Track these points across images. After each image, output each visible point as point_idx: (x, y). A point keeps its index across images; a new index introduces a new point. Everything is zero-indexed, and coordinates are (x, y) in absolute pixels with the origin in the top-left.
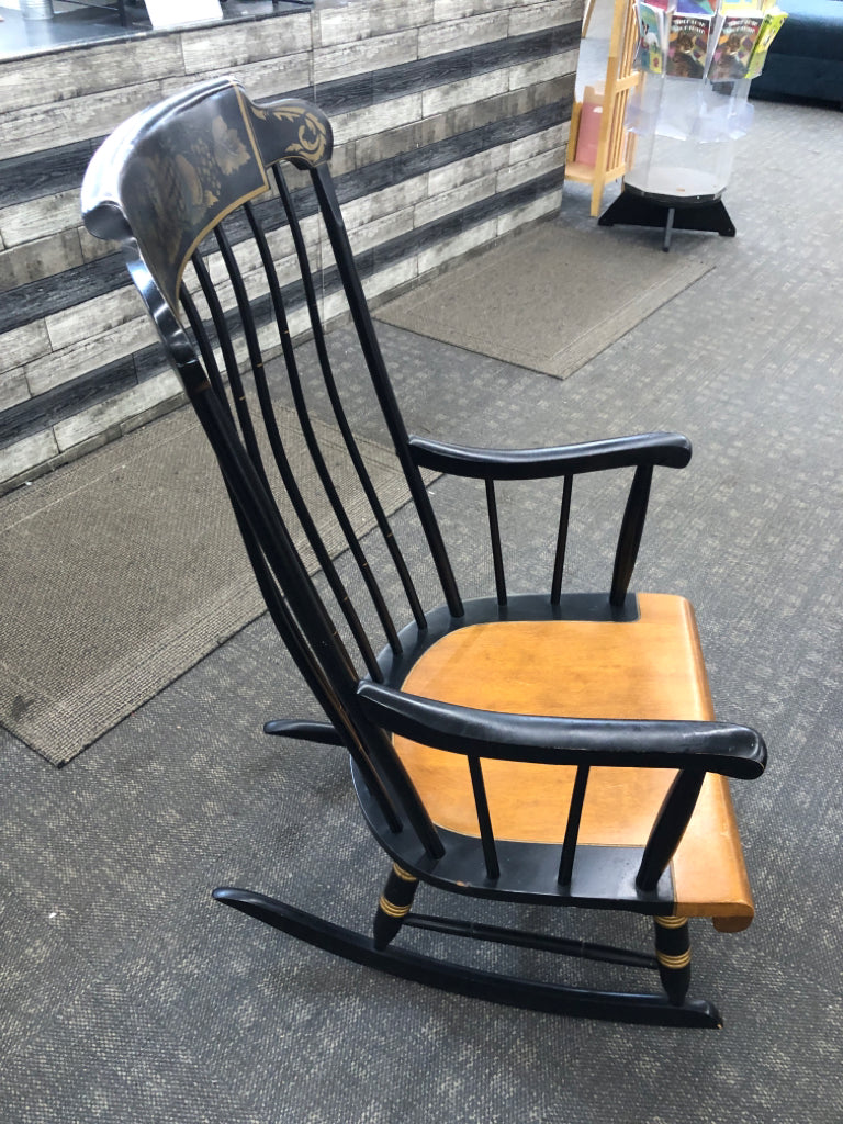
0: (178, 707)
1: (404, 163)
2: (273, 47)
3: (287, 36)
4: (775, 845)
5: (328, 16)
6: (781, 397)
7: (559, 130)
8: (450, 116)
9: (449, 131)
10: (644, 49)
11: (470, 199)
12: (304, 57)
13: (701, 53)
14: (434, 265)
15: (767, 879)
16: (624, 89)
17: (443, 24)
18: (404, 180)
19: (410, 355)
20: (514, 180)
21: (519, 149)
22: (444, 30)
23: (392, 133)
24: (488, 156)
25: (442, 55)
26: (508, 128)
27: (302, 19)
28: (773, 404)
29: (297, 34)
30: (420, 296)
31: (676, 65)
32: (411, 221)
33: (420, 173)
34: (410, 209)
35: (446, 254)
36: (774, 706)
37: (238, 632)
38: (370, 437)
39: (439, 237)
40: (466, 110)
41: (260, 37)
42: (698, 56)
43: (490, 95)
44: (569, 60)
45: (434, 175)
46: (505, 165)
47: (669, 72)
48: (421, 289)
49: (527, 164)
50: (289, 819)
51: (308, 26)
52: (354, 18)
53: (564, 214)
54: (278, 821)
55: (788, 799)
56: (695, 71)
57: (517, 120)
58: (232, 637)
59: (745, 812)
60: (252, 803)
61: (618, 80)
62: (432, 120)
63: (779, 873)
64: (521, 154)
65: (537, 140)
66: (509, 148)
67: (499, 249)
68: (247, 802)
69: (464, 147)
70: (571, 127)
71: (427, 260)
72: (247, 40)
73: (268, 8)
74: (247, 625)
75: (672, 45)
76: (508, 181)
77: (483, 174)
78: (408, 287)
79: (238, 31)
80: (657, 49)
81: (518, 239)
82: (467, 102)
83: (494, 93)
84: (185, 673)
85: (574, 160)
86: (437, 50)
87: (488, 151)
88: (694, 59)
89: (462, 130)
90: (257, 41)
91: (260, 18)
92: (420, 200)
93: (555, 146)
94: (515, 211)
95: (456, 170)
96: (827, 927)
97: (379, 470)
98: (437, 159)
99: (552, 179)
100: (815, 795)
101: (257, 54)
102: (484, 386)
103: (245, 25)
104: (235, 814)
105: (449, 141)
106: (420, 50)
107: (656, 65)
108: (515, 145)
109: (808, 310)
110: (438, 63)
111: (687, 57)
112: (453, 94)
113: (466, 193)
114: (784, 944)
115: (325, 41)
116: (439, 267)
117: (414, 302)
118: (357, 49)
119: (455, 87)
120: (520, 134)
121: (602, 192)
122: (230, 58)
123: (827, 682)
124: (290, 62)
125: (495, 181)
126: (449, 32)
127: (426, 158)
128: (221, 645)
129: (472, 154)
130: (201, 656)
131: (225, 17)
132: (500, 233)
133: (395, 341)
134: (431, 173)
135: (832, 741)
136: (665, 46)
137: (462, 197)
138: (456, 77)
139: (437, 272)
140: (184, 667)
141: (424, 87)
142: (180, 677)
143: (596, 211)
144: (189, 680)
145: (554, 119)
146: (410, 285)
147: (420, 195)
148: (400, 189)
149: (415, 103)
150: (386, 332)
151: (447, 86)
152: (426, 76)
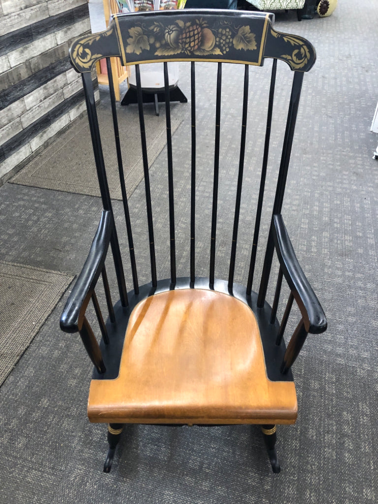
1: (7, 95)
8: (27, 64)
9: (29, 72)
11: (51, 106)
14: (40, 145)
17: (10, 15)
18: (11, 103)
20: (73, 91)
21: (71, 74)
22: (11, 18)
24: (55, 81)
25: (14, 31)
26: (62, 64)
30: (36, 164)
32: (20, 126)
33: (19, 98)
34: (18, 119)
35: (46, 137)
39: (39, 129)
40: (36, 59)
43: (47, 49)
44: (85, 25)
45: (27, 98)
46: (66, 85)
48: (36, 159)
49: (77, 82)
53: (102, 101)
62: (17, 68)
64: (72, 77)
66: (65, 75)
67: (73, 128)
69: (40, 79)
71: (35, 143)
76: (70, 92)
77: (55, 91)
78: (28, 160)
81: (83, 120)
82: (35, 55)
83: (50, 47)
85: (101, 73)
86: (9, 29)
87: (55, 79)
89: (36, 70)
92: (23, 113)
94: (78, 106)
95: (39, 93)
98: (26, 89)
108: (68, 73)
110: (12, 37)
112: (26, 52)
113: (48, 103)
116: (43, 145)
117: (34, 168)
119: (26, 48)
121: (119, 87)
125: (63, 94)
126: (15, 19)
127: (20, 90)
129: (46, 82)
132: (72, 120)
133: (28, 195)
134: (25, 96)
137: (46, 106)
138: (25, 42)
139: (43, 148)
141: (7, 51)
143: (119, 98)
146: (29, 158)
147: (22, 110)
148: (9, 110)
149: (4, 61)
150: (22, 190)
151: (21, 48)
152: (7, 45)
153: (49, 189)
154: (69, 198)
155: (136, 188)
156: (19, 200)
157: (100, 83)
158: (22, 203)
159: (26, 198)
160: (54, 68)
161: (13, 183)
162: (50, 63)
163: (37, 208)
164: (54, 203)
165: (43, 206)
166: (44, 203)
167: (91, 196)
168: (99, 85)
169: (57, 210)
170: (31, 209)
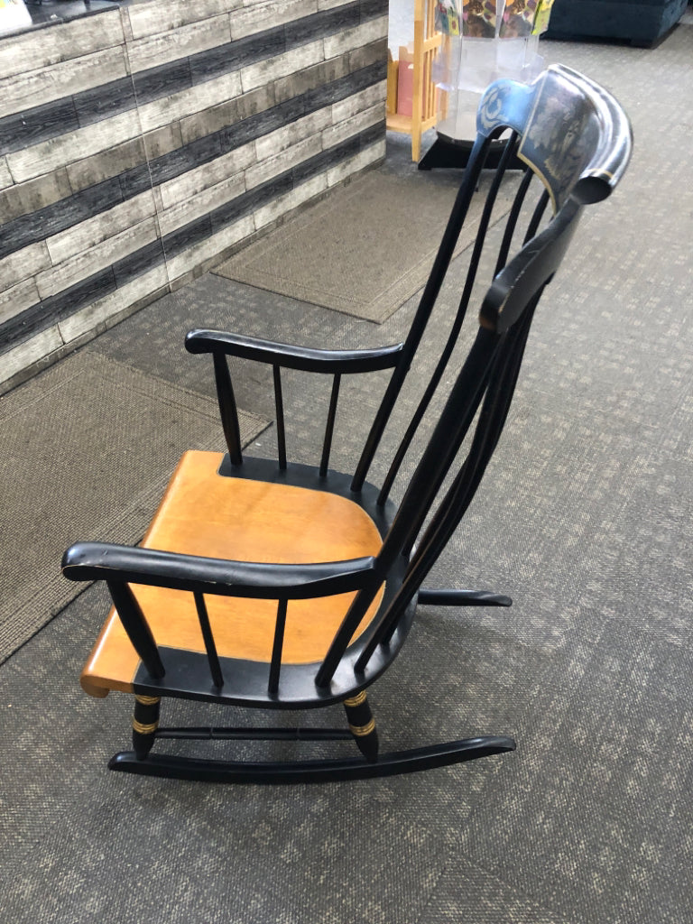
0: (10, 684)
1: (230, 134)
2: (85, 44)
3: (98, 32)
4: (553, 786)
5: (137, 11)
6: (573, 326)
7: (376, 89)
8: (270, 88)
10: (442, 14)
12: (118, 50)
13: (491, 14)
14: (271, 220)
15: (544, 823)
16: (433, 48)
18: (235, 147)
19: (246, 307)
21: (340, 110)
22: (255, 12)
23: (214, 110)
25: (255, 34)
26: (328, 92)
27: (112, 16)
28: (565, 333)
29: (109, 31)
30: (258, 249)
31: (470, 27)
32: (242, 186)
33: (247, 142)
34: (241, 175)
36: (557, 639)
37: (71, 602)
38: (204, 394)
40: (284, 80)
41: (70, 37)
42: (489, 17)
43: (306, 66)
44: (379, 27)
45: (261, 142)
46: (328, 126)
47: (465, 34)
48: (260, 242)
49: (349, 122)
50: (106, 795)
51: (119, 22)
52: (163, 10)
53: (389, 161)
54: (95, 798)
55: (566, 736)
56: (488, 32)
57: (336, 85)
58: (66, 607)
59: (526, 753)
60: (72, 781)
61: (425, 40)
62: (252, 93)
63: (556, 816)
64: (342, 114)
65: (356, 101)
66: (331, 110)
67: (330, 199)
68: (67, 781)
70: (389, 85)
71: (263, 216)
72: (58, 41)
73: (82, 8)
74: (80, 594)
75: (465, 8)
76: (332, 140)
77: (308, 135)
78: (246, 242)
79: (48, 34)
80: (453, 13)
81: (349, 188)
82: (285, 74)
83: (311, 63)
84: (20, 648)
85: (396, 112)
86: (249, 30)
87: (310, 116)
88: (486, 20)
89: (283, 99)
90: (68, 41)
91: (68, 21)
92: (250, 165)
93: (374, 103)
94: (344, 163)
95: (281, 136)
96: (596, 870)
97: (212, 425)
99: (375, 132)
100: (590, 731)
101: (69, 53)
102: (310, 334)
103: (53, 28)
104: (55, 795)
105: (270, 111)
106: (233, 33)
107: (454, 27)
108: (336, 107)
109: (598, 239)
110: (252, 42)
111: (480, 19)
112: (271, 68)
113: (293, 154)
114: (559, 893)
115: (136, 34)
116: (276, 221)
117: (253, 256)
118: (171, 37)
119: (272, 62)
120: (340, 97)
121: (420, 138)
122: (42, 60)
123: (605, 611)
124: (104, 56)
125: (321, 140)
126: (260, 13)
127: (251, 128)
128: (55, 617)
129: (295, 119)
130: (35, 630)
131: (35, 21)
132: (330, 185)
133: (234, 295)
134: (257, 140)
135: (607, 672)
136: (460, 10)
137: (290, 158)
138: (273, 52)
139: (274, 226)
140: (19, 642)
141: (241, 65)
142: (14, 653)
143: (416, 156)
144: (24, 654)
145: (371, 79)
146: (249, 240)
147: (249, 161)
148: (229, 158)
149: (234, 80)
150: (227, 286)
151: (264, 62)
152: (242, 55)
153: (267, 290)
154: (294, 307)
155: (402, 305)
156: (220, 300)
157: (390, 128)
158: (222, 305)
159: (230, 298)
160: (312, 98)
161: (217, 275)
162: (307, 88)
163: (242, 316)
164: (270, 311)
165: (253, 315)
166: (255, 310)
167: (328, 309)
168: (388, 132)
169: (271, 323)
170: (233, 315)
